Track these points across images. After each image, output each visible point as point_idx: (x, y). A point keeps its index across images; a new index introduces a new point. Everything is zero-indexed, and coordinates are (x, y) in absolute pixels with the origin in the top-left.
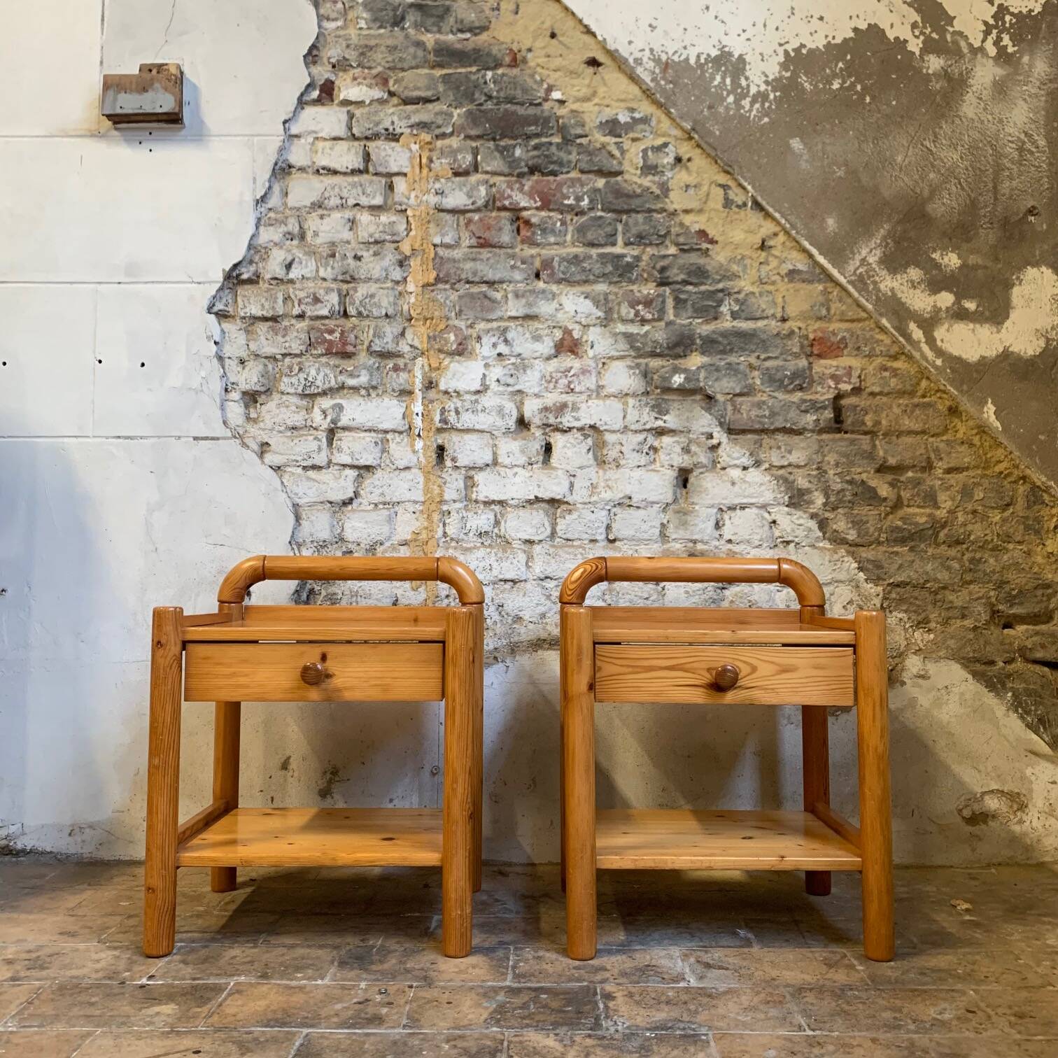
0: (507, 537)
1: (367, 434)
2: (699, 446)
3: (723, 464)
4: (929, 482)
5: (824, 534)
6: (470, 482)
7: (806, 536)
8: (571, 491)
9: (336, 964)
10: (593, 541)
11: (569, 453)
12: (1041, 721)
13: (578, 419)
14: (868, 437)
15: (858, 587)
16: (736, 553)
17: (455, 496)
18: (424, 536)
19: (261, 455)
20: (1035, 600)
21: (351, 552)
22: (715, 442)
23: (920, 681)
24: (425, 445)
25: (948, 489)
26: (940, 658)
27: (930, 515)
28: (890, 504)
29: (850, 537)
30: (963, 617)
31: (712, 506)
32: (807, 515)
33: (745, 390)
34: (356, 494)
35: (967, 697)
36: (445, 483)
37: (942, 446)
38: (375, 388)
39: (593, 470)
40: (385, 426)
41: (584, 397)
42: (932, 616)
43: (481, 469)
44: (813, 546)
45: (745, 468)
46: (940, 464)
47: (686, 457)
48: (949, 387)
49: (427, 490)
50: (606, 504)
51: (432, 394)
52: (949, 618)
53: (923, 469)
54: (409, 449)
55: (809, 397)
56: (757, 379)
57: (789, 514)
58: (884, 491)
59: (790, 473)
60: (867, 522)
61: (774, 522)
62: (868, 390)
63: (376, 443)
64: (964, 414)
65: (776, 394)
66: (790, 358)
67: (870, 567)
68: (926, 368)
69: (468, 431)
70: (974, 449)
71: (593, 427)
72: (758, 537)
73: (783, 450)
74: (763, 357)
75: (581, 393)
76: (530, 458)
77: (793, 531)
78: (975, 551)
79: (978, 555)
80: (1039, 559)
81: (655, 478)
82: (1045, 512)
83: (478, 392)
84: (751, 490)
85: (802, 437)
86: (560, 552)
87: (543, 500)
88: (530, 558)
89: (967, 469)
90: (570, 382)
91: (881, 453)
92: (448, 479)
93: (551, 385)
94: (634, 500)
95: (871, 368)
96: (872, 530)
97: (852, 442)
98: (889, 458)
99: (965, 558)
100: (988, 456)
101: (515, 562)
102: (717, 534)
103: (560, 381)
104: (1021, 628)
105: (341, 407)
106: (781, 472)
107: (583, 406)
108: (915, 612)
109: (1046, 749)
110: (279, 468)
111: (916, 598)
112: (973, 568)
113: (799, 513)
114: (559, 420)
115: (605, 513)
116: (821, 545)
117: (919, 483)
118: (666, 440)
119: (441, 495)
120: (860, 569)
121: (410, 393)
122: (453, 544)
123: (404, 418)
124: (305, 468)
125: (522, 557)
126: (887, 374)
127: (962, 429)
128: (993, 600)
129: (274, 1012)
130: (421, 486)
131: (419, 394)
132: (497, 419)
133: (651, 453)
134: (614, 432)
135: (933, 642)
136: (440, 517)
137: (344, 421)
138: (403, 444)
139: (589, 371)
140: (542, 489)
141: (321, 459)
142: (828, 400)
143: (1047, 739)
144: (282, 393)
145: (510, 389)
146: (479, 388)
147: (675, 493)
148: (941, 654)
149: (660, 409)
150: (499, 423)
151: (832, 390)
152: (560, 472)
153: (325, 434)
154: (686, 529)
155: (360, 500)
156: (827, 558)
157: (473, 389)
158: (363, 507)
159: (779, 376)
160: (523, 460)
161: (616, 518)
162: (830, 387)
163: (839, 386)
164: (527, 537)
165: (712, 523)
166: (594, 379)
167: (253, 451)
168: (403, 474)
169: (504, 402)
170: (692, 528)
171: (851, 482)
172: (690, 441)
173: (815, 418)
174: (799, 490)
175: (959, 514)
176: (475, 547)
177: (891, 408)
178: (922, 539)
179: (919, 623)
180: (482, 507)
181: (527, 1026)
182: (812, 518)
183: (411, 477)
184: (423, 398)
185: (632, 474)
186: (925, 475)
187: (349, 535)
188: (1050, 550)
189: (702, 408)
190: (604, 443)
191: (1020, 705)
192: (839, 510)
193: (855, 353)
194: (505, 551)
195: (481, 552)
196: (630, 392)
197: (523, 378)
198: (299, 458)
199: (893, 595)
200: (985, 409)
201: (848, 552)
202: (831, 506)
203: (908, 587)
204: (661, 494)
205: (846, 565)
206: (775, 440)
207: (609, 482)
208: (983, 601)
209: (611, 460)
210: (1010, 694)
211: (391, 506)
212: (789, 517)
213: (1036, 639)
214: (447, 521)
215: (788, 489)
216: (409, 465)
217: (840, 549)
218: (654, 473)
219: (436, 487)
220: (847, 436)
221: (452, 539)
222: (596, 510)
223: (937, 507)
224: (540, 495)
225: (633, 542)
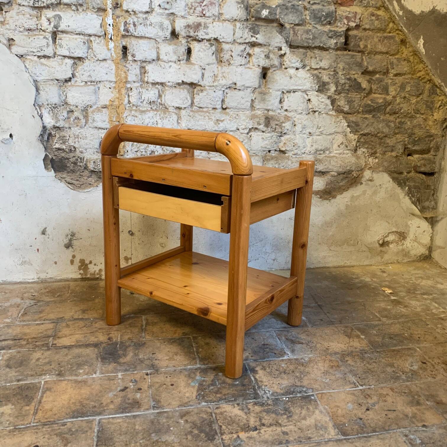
0: (166, 105)
1: (78, 36)
2: (274, 55)
3: (286, 66)
4: (386, 81)
5: (333, 107)
6: (143, 71)
7: (325, 108)
8: (203, 78)
9: (99, 360)
10: (214, 109)
11: (202, 55)
12: (418, 200)
13: (207, 34)
14: (360, 54)
15: (346, 135)
16: (289, 117)
17: (134, 79)
18: (116, 103)
19: (10, 47)
20: (425, 143)
21: (73, 111)
22: (283, 52)
23: (369, 182)
24: (115, 45)
25: (394, 85)
26: (380, 171)
27: (385, 99)
28: (367, 92)
29: (345, 109)
30: (392, 151)
31: (279, 90)
32: (326, 97)
33: (301, 22)
34: (73, 75)
35: (389, 189)
36: (128, 70)
37: (395, 61)
38: (81, 5)
39: (215, 66)
40: (90, 32)
41: (210, 20)
42: (378, 150)
43: (150, 62)
44: (327, 114)
45: (297, 69)
46: (393, 71)
47: (267, 61)
48: (404, 28)
49: (117, 75)
50: (222, 87)
51: (118, 12)
52: (386, 151)
53: (384, 74)
54: (105, 47)
55: (333, 29)
56: (307, 15)
57: (317, 96)
58: (365, 85)
59: (320, 73)
60: (355, 101)
61: (309, 100)
62: (363, 27)
63: (84, 43)
64: (408, 44)
65: (317, 26)
66: (326, 4)
67: (353, 125)
68: (394, 16)
69: (141, 37)
70: (410, 64)
71: (216, 39)
72: (301, 108)
73: (318, 59)
74: (311, 2)
75: (209, 17)
76: (179, 57)
77: (319, 105)
78: (402, 118)
79: (403, 120)
80: (431, 123)
81: (250, 72)
82: (437, 98)
83: (147, 12)
84: (300, 82)
85: (327, 52)
86: (196, 115)
87: (186, 83)
88: (179, 118)
89: (405, 74)
90: (203, 10)
91: (365, 64)
92: (130, 68)
93: (192, 11)
94: (238, 85)
95: (366, 14)
96: (356, 105)
97: (352, 56)
98: (369, 67)
99: (397, 121)
100: (416, 68)
101: (171, 119)
102: (280, 106)
103: (197, 9)
104: (416, 156)
105: (60, 18)
106: (316, 72)
107: (211, 26)
108: (371, 148)
109: (418, 213)
110: (22, 56)
111: (372, 142)
112: (400, 127)
113: (323, 96)
114: (196, 34)
115: (221, 92)
116: (331, 113)
117: (381, 81)
118: (257, 50)
119: (126, 78)
120: (348, 126)
121: (105, 10)
122: (134, 108)
123: (101, 27)
124: (39, 57)
125: (175, 117)
126: (373, 18)
127: (406, 52)
128: (406, 142)
129: (74, 403)
130: (113, 71)
131: (110, 12)
132: (159, 30)
133: (248, 57)
134: (228, 43)
135: (378, 163)
136: (126, 91)
137: (62, 27)
138: (101, 44)
139: (214, 3)
140: (186, 76)
141: (49, 51)
142: (343, 31)
143: (419, 208)
144: (20, 5)
145: (167, 12)
146: (148, 10)
147: (259, 83)
148: (381, 169)
149: (254, 31)
150: (161, 33)
151: (345, 26)
152: (196, 67)
153: (50, 35)
154: (265, 103)
155: (75, 79)
156: (334, 120)
157: (144, 10)
158: (78, 84)
159: (319, 15)
160: (175, 58)
161: (228, 95)
162: (344, 24)
163: (349, 23)
164: (178, 106)
165: (278, 100)
166: (217, 9)
167: (4, 44)
168: (102, 64)
169: (163, 20)
170: (267, 103)
171: (349, 79)
172: (270, 51)
173: (335, 41)
174: (323, 82)
175: (398, 98)
176: (147, 111)
177: (373, 38)
178: (379, 112)
179: (372, 154)
180: (151, 86)
181: (221, 399)
182: (328, 98)
183: (107, 66)
184: (113, 14)
185: (237, 69)
186: (385, 77)
187: (70, 101)
188: (435, 118)
189: (277, 31)
190: (222, 50)
192: (342, 94)
193: (360, 4)
194: (165, 113)
195: (151, 114)
196: (238, 18)
197: (175, 5)
198: (35, 51)
199: (362, 140)
200: (419, 42)
201: (343, 117)
202: (338, 92)
203: (369, 136)
204: (253, 82)
205: (342, 124)
206: (314, 53)
207: (224, 74)
208: (402, 143)
209: (225, 60)
210: (407, 188)
211: (95, 83)
212: (317, 97)
213: (422, 162)
214: (130, 94)
215: (318, 82)
216: (106, 58)
217: (340, 115)
218: (249, 70)
219: (123, 73)
220: (350, 53)
221: (133, 105)
222: (216, 91)
223: (388, 94)
224: (185, 80)
225: (236, 110)
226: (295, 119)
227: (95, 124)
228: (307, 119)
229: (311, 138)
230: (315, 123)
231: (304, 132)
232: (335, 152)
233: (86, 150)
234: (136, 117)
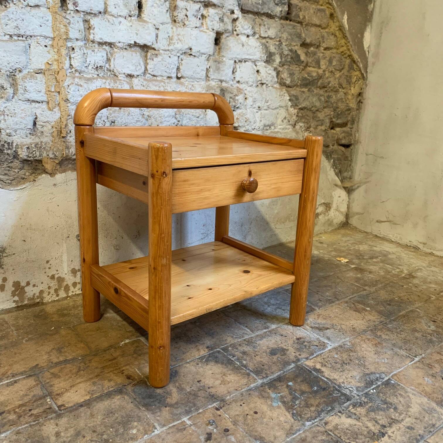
0: (115, 71)
2: (228, 18)
3: (238, 32)
4: (318, 55)
5: (278, 79)
7: (271, 81)
8: (156, 40)
9: (143, 408)
10: (169, 77)
11: (156, 11)
12: (340, 172)
14: (299, 25)
15: (288, 110)
16: (241, 89)
17: (77, 35)
18: (55, 67)
20: (345, 116)
22: (235, 16)
25: (325, 58)
27: (317, 72)
28: (304, 64)
29: (287, 82)
30: (322, 125)
31: (232, 59)
32: (273, 69)
36: (69, 23)
37: (325, 34)
39: (169, 26)
42: (312, 125)
43: (95, 15)
44: (273, 87)
45: (248, 36)
46: (323, 44)
47: (221, 24)
48: (334, 2)
49: (55, 29)
50: (178, 52)
52: (318, 126)
53: (317, 47)
57: (266, 67)
58: (303, 57)
59: (268, 42)
60: (295, 74)
61: (258, 71)
64: (335, 18)
67: (294, 99)
70: (336, 38)
72: (252, 80)
73: (266, 27)
76: (130, 11)
77: (266, 77)
78: (329, 92)
79: (330, 94)
80: (349, 97)
81: (205, 36)
82: (353, 73)
84: (251, 51)
85: (273, 20)
87: (139, 45)
88: (132, 88)
89: (332, 48)
91: (304, 35)
92: (72, 20)
94: (193, 51)
96: (296, 78)
97: (293, 27)
98: (307, 39)
99: (326, 95)
100: (340, 43)
102: (232, 77)
104: (338, 129)
106: (264, 41)
108: (307, 122)
109: (340, 183)
111: (308, 116)
112: (328, 101)
113: (270, 67)
115: (176, 58)
116: (276, 86)
117: (315, 54)
118: (211, 11)
119: (67, 33)
120: (290, 100)
122: (77, 74)
125: (127, 87)
127: (333, 26)
130: (50, 23)
133: (202, 18)
136: (67, 51)
140: (138, 37)
143: (340, 179)
152: (150, 25)
154: (219, 73)
156: (278, 94)
160: (125, 12)
161: (183, 62)
164: (129, 73)
165: (231, 70)
168: (35, 11)
170: (222, 72)
172: (224, 14)
173: (281, 9)
174: (270, 53)
175: (327, 72)
176: (93, 78)
177: (310, 9)
178: (313, 85)
179: (307, 128)
180: (97, 46)
181: (319, 412)
183: (41, 15)
185: (192, 32)
186: (318, 50)
188: (352, 93)
190: (176, 7)
191: (335, 166)
192: (285, 66)
194: (115, 82)
199: (300, 114)
200: (344, 17)
201: (286, 90)
202: (282, 64)
203: (305, 110)
204: (207, 48)
205: (285, 97)
206: (262, 20)
207: (180, 37)
208: (329, 117)
209: (180, 20)
210: (332, 160)
211: (24, 39)
212: (265, 69)
213: (343, 134)
214: (72, 56)
215: (266, 52)
216: (39, 4)
217: (283, 88)
218: (204, 34)
219: (62, 26)
220: (291, 23)
221: (76, 71)
222: (171, 56)
223: (319, 68)
224: (138, 41)
225: (191, 80)
226: (246, 92)
227: (27, 96)
228: (257, 92)
229: (260, 112)
230: (263, 96)
231: (254, 106)
232: (279, 127)
233: (16, 131)
234: (81, 86)
